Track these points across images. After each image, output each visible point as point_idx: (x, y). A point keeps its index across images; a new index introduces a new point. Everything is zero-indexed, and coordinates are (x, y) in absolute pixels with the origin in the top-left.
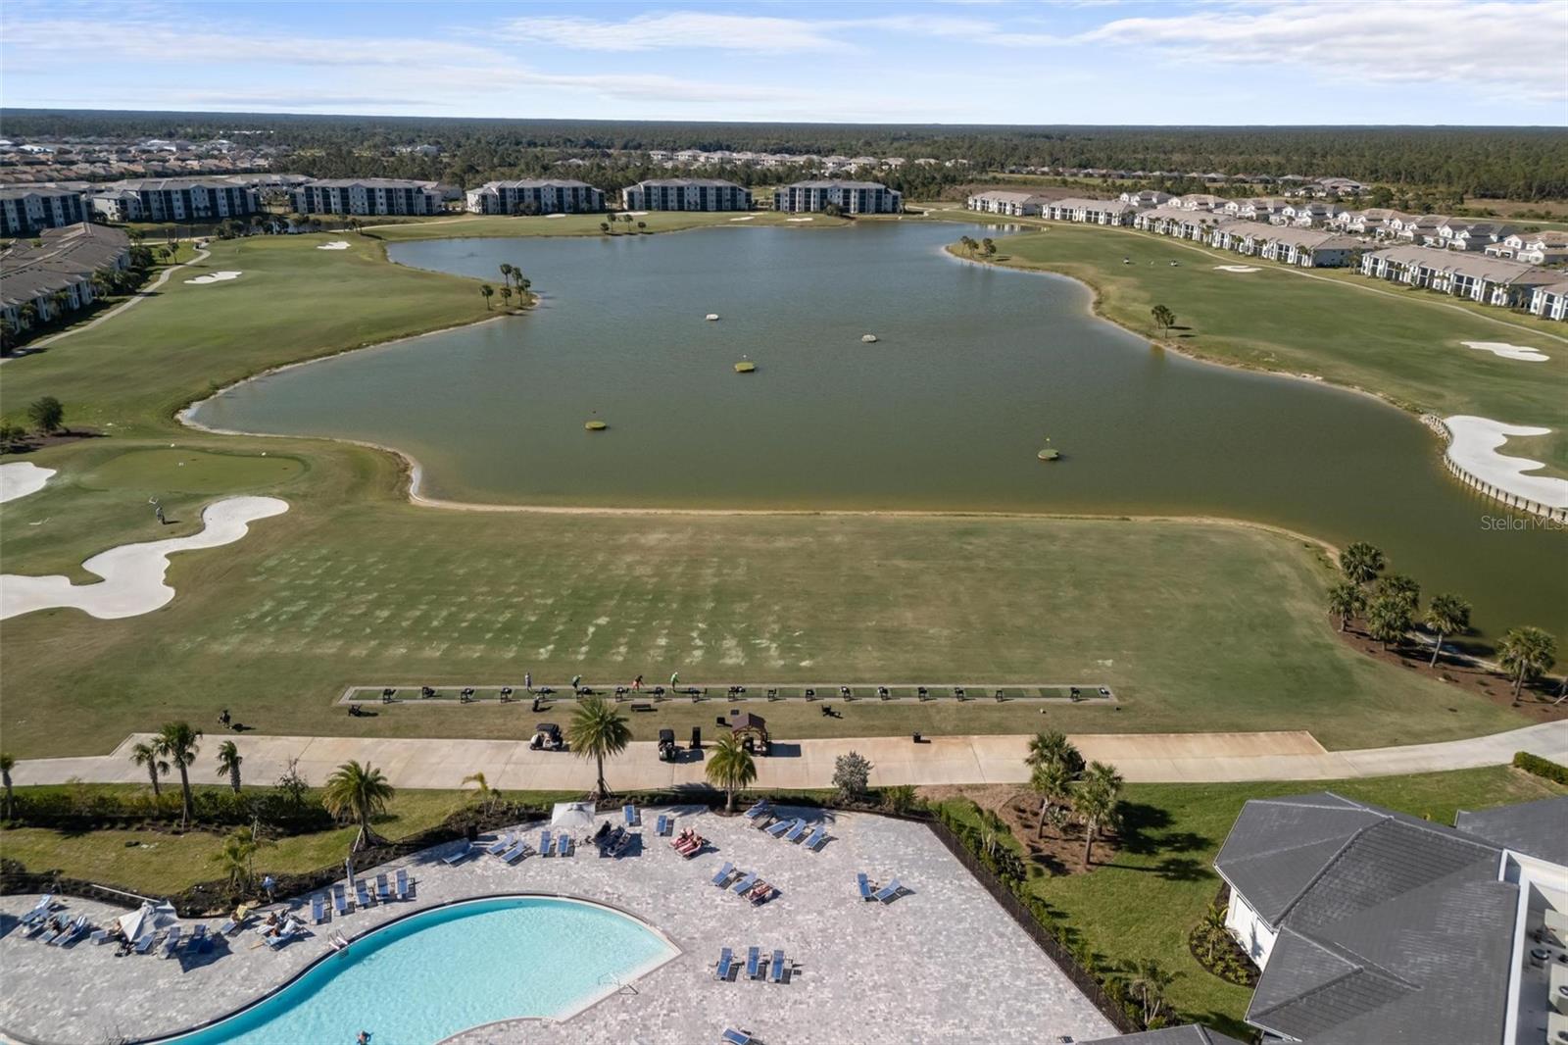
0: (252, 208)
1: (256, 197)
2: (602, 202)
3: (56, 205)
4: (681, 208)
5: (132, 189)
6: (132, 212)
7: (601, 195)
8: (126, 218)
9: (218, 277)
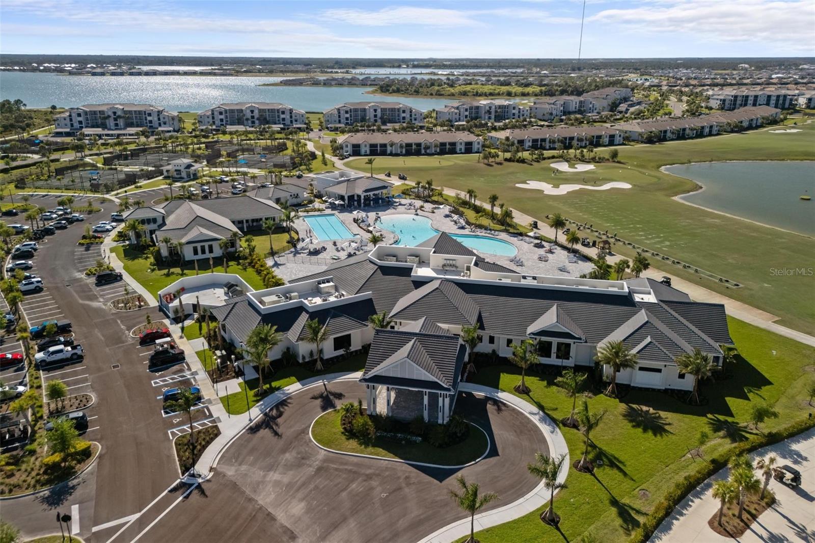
3: (774, 98)
8: (808, 107)
9: (788, 131)
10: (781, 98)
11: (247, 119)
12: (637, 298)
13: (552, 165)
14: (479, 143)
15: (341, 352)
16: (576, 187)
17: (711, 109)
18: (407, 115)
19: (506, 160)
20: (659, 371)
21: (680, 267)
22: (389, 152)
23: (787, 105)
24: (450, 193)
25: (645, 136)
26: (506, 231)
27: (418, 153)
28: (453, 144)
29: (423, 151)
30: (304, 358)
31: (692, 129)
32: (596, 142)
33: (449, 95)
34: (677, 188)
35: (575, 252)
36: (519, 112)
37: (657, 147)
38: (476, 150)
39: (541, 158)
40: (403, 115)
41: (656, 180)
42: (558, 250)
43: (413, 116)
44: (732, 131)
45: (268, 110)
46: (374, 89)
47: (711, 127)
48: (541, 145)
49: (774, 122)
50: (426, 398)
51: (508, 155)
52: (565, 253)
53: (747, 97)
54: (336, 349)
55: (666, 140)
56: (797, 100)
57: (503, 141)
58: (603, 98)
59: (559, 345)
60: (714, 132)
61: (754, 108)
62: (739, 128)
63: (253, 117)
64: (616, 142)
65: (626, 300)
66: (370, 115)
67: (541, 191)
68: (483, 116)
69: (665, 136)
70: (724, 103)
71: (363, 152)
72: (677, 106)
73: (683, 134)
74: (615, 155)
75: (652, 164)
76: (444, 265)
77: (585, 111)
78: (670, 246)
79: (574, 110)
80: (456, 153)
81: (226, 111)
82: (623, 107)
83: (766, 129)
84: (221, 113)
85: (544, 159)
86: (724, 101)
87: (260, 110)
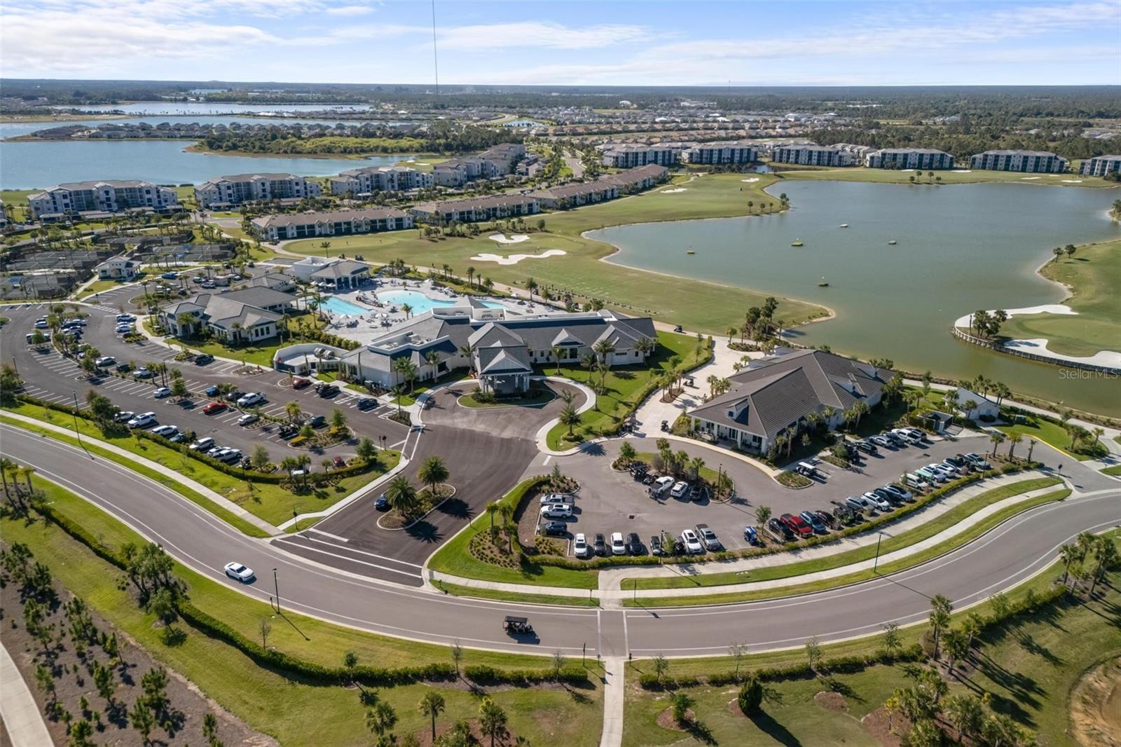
0: (752, 158)
1: (756, 153)
2: (951, 163)
3: (660, 155)
4: (1006, 169)
5: (696, 147)
6: (694, 160)
7: (952, 159)
8: (691, 162)
9: (676, 191)
10: (667, 154)
11: (102, 203)
12: (606, 320)
13: (491, 238)
14: (409, 219)
15: (444, 372)
16: (523, 257)
17: (606, 167)
18: (301, 188)
19: (447, 235)
20: (626, 354)
21: (620, 306)
22: (317, 233)
23: (672, 161)
24: (423, 270)
25: (559, 203)
26: (491, 296)
27: (348, 232)
28: (383, 221)
29: (353, 230)
30: (424, 377)
31: (597, 194)
32: (516, 212)
33: (309, 153)
34: (600, 251)
35: (549, 305)
36: (423, 179)
37: (570, 214)
38: (407, 226)
39: (477, 232)
40: (298, 188)
41: (582, 246)
42: (536, 305)
43: (309, 189)
44: (631, 193)
45: (126, 189)
46: (196, 143)
47: (613, 190)
48: (468, 217)
49: (663, 181)
50: (517, 379)
51: (448, 230)
52: (541, 306)
53: (637, 153)
54: (439, 371)
55: (578, 206)
56: (680, 154)
57: (433, 216)
58: (503, 159)
59: (571, 350)
60: (616, 195)
61: (644, 168)
62: (635, 190)
63: (108, 199)
64: (535, 211)
65: (600, 321)
66: (257, 190)
67: (496, 263)
68: (386, 185)
69: (575, 202)
70: (617, 161)
71: (289, 235)
72: (575, 165)
73: (590, 199)
74: (542, 225)
75: (574, 231)
76: (484, 316)
77: (488, 174)
78: (610, 295)
79: (477, 174)
80: (387, 230)
81: (70, 194)
82: (521, 166)
83: (658, 189)
84: (65, 197)
85: (481, 232)
86: (617, 158)
87: (117, 191)
